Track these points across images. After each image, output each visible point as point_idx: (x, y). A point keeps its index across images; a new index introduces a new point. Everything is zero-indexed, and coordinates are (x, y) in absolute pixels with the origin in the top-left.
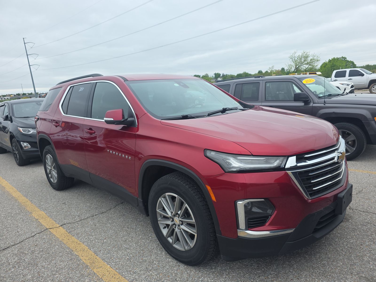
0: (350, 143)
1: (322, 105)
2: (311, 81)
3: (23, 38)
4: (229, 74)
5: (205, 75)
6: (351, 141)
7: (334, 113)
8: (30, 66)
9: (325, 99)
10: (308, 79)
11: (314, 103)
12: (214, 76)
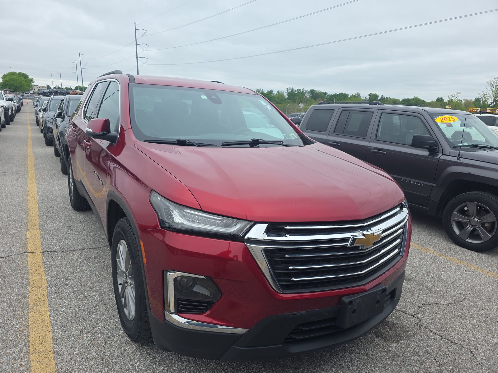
0: (487, 225)
1: (455, 159)
2: (450, 120)
3: (135, 23)
4: (391, 97)
5: (356, 94)
6: (488, 223)
7: (469, 174)
8: (137, 58)
9: (462, 151)
10: (447, 116)
11: (443, 154)
12: (368, 97)
